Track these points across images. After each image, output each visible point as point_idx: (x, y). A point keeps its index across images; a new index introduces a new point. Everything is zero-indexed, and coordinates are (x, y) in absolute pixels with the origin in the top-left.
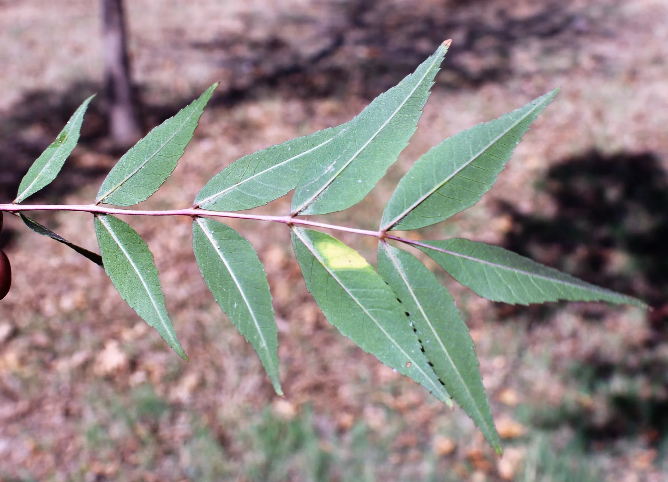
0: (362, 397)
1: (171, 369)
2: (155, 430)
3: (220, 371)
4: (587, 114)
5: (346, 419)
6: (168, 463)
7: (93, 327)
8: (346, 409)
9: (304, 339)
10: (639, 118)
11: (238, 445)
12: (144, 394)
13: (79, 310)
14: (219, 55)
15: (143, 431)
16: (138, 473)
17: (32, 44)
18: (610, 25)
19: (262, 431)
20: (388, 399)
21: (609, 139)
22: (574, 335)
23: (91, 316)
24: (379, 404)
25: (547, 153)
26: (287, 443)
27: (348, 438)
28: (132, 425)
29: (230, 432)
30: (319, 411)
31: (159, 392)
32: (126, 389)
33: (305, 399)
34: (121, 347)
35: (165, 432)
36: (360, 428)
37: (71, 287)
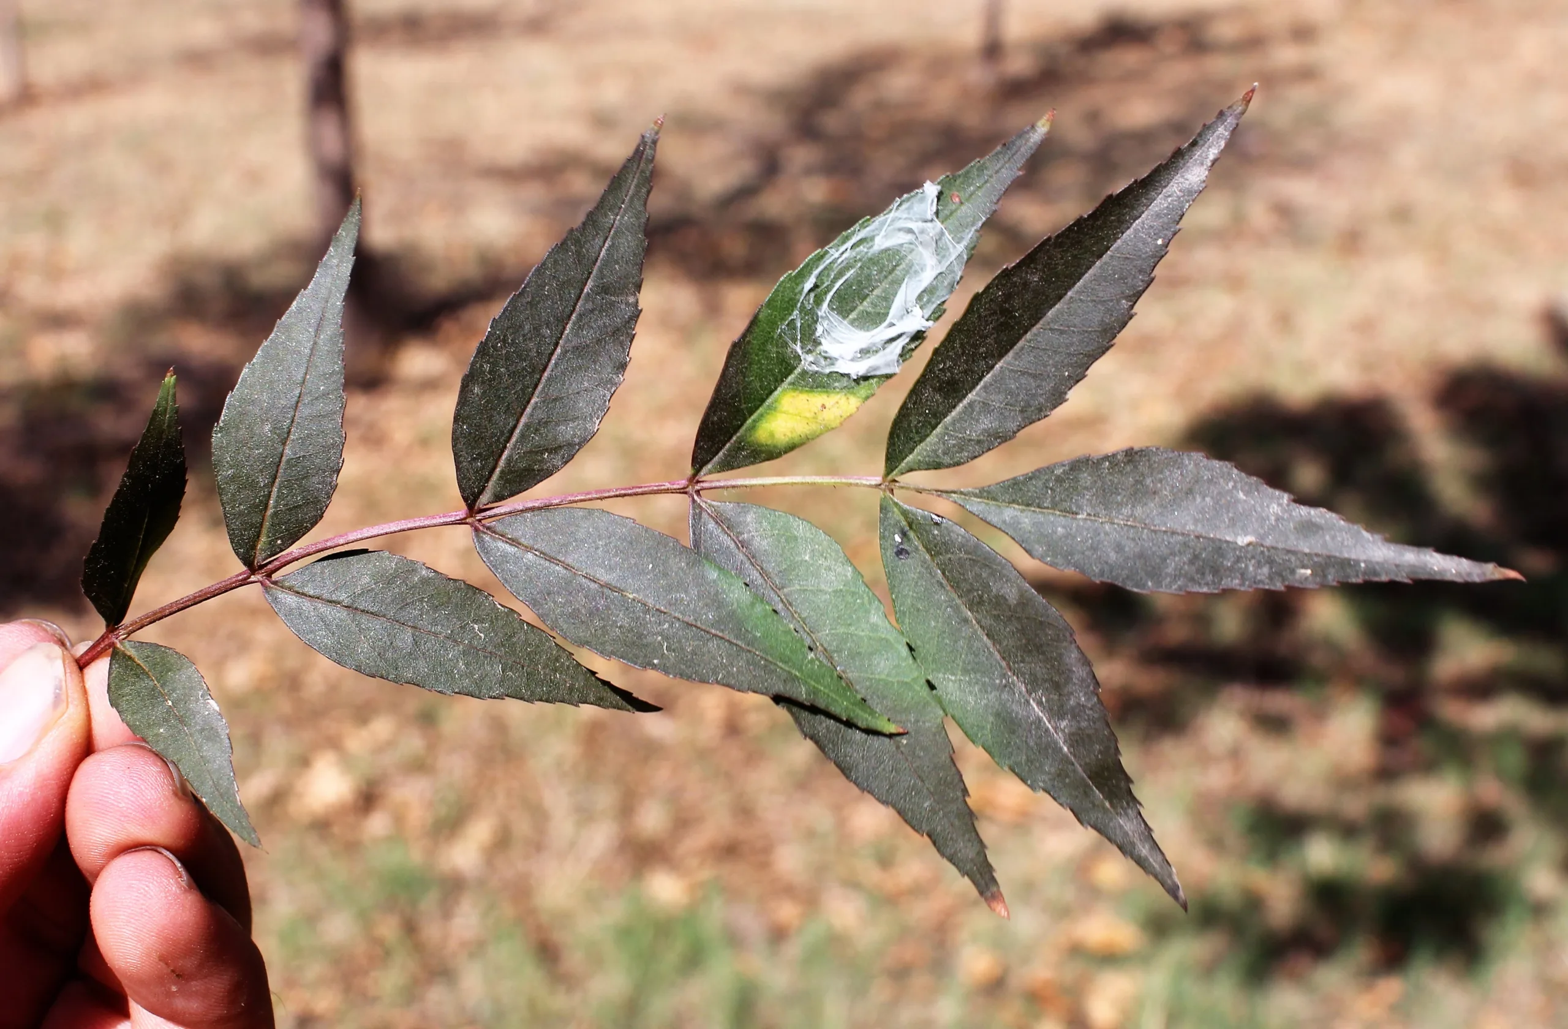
0: (820, 871)
1: (443, 811)
2: (410, 928)
3: (539, 815)
4: (1260, 317)
5: (787, 912)
6: (437, 997)
7: (291, 723)
8: (788, 891)
9: (703, 754)
10: (1366, 326)
11: (574, 960)
12: (392, 858)
13: (261, 691)
14: (535, 192)
15: (389, 929)
16: (377, 1013)
17: (163, 167)
18: (1308, 144)
19: (625, 933)
20: (871, 874)
21: (1304, 368)
22: (1235, 755)
23: (284, 705)
24: (853, 884)
25: (1181, 393)
26: (672, 955)
27: (794, 949)
28: (365, 919)
29: (559, 936)
30: (732, 894)
31: (415, 855)
32: (352, 847)
33: (706, 874)
34: (346, 761)
35: (431, 931)
36: (814, 932)
37: (243, 645)
